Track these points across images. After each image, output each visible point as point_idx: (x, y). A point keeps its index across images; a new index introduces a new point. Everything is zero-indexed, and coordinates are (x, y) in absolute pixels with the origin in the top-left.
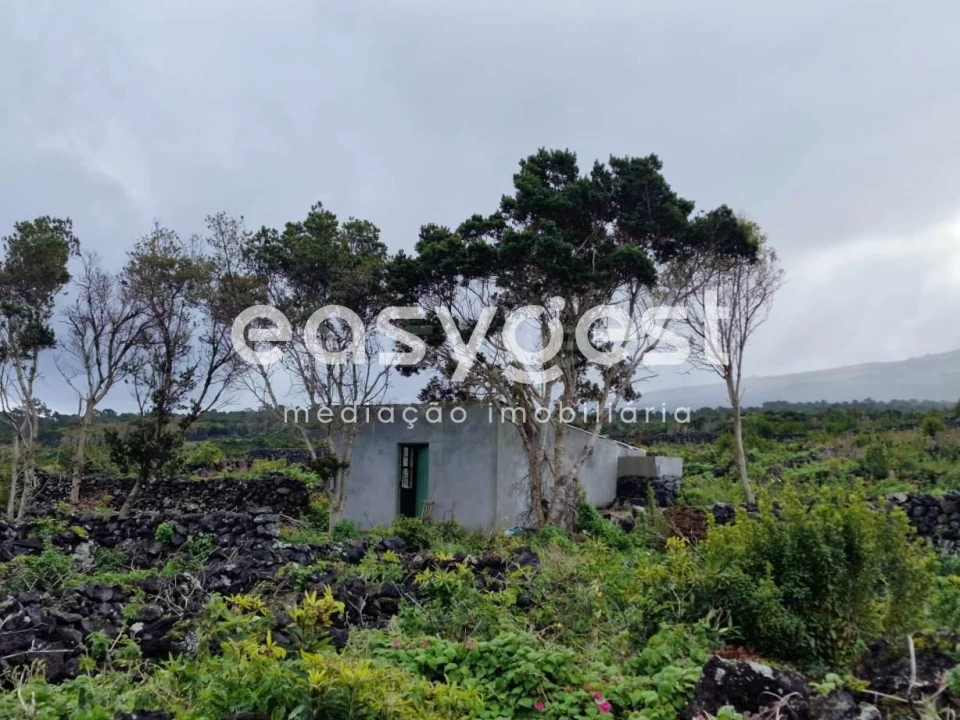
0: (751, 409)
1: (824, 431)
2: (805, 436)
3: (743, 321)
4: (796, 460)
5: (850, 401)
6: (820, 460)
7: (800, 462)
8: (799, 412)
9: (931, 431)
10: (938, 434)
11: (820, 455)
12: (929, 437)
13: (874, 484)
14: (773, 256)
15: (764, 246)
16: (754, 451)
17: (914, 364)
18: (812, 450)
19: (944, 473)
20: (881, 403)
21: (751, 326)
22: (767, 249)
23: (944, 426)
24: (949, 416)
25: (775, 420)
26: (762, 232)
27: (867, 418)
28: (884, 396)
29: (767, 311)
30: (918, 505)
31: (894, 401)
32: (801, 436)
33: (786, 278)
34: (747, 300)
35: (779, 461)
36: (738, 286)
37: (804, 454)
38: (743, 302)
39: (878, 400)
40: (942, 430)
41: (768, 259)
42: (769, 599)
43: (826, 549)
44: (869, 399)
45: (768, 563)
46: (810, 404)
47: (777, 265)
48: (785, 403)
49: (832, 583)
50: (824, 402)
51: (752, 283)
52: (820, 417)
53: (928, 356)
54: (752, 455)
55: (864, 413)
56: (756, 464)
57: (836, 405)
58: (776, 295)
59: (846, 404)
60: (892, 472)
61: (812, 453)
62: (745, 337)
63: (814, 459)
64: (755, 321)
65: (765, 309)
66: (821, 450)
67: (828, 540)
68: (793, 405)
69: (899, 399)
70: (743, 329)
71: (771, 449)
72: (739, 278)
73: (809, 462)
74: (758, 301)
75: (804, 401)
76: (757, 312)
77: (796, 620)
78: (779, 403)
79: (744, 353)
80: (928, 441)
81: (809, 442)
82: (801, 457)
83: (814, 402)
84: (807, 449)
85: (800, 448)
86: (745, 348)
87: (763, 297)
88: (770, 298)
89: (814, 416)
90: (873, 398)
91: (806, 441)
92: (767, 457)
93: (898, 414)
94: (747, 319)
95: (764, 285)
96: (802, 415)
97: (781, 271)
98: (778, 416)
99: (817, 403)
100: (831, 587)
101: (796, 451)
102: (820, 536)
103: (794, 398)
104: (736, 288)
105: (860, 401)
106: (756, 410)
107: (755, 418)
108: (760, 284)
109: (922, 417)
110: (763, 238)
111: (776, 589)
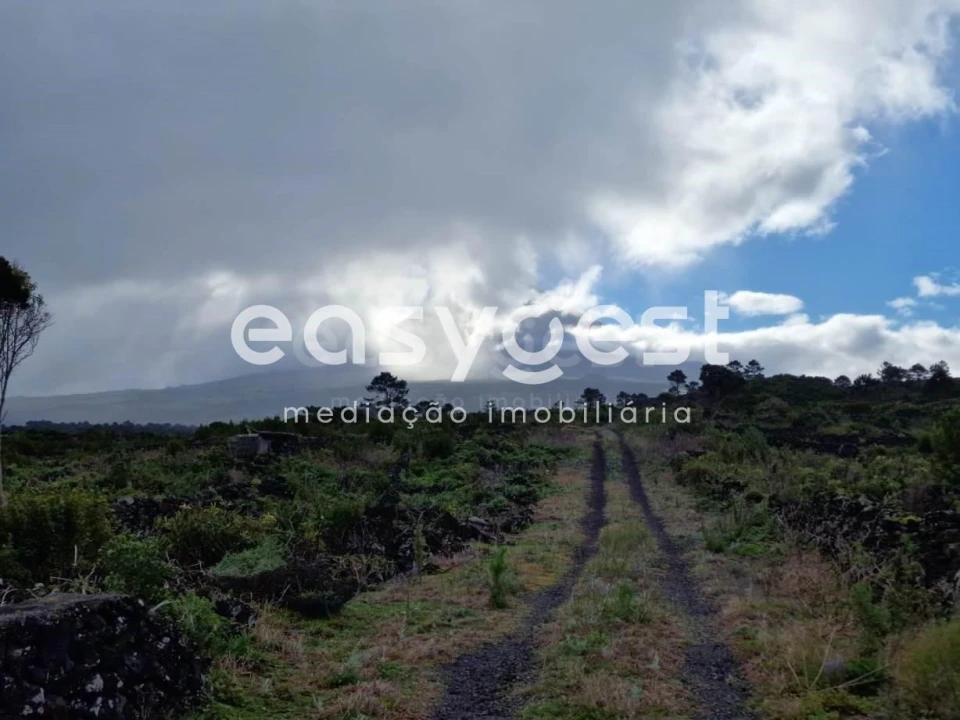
0: (14, 427)
1: (82, 450)
2: (63, 453)
3: (10, 354)
4: (51, 474)
5: (110, 423)
6: (73, 474)
7: (55, 476)
8: (62, 431)
9: (173, 450)
10: (178, 453)
11: (74, 470)
12: (170, 456)
13: (114, 493)
14: (41, 302)
15: (35, 293)
16: (13, 466)
17: (170, 393)
18: (67, 466)
19: (170, 484)
20: (139, 425)
21: (18, 359)
22: (36, 295)
23: (184, 448)
24: (190, 439)
25: (37, 439)
26: (32, 281)
27: (124, 439)
28: (141, 420)
29: (33, 347)
30: (141, 506)
31: (150, 425)
32: (59, 453)
33: (51, 321)
34: (16, 337)
35: (35, 476)
36: (8, 324)
37: (59, 469)
38: (11, 337)
39: (135, 423)
40: (182, 450)
41: (36, 305)
42: (8, 557)
43: (52, 523)
44: (128, 422)
45: (10, 534)
46: (73, 424)
47: (43, 310)
48: (49, 423)
49: (54, 546)
50: (86, 423)
51: (21, 323)
52: (80, 437)
53: (184, 386)
54: (10, 470)
55: (121, 434)
56: (12, 478)
57: (98, 426)
58: (42, 334)
59: (106, 425)
60: (130, 483)
61: (66, 469)
62: (11, 368)
63: (68, 473)
64: (22, 355)
65: (30, 346)
66: (76, 466)
67: (54, 518)
68: (57, 425)
69: (155, 422)
70: (10, 362)
71: (29, 464)
72: (9, 317)
73: (63, 476)
74: (25, 338)
75: (67, 421)
76: (23, 347)
77: (26, 571)
78: (43, 422)
79: (8, 382)
80: (169, 460)
81: (66, 459)
82: (55, 472)
83: (76, 423)
84: (62, 465)
85: (57, 464)
86: (11, 377)
87: (30, 335)
88: (36, 337)
89: (75, 436)
90: (131, 422)
91: (63, 458)
92: (25, 472)
93: (151, 435)
94: (14, 353)
95: (31, 325)
96: (64, 434)
97: (46, 315)
98: (40, 435)
99: (80, 423)
100: (52, 548)
101: (52, 467)
102: (48, 515)
103: (58, 418)
104: (6, 326)
105: (119, 423)
106: (20, 428)
107: (17, 436)
108: (27, 323)
109: (168, 438)
110: (33, 287)
111: (13, 550)
